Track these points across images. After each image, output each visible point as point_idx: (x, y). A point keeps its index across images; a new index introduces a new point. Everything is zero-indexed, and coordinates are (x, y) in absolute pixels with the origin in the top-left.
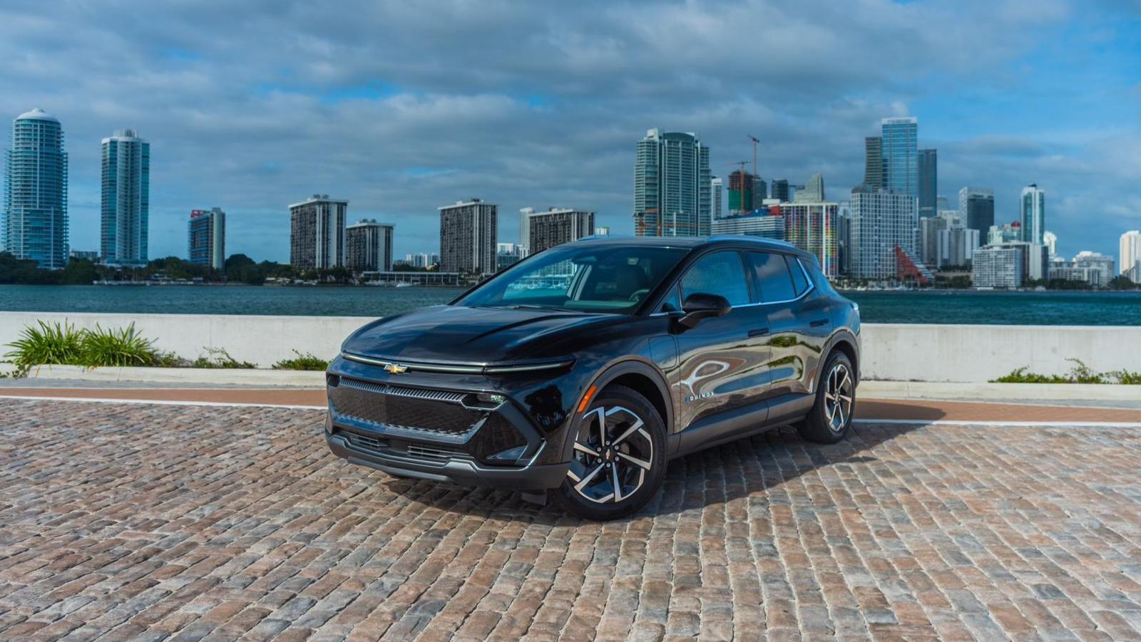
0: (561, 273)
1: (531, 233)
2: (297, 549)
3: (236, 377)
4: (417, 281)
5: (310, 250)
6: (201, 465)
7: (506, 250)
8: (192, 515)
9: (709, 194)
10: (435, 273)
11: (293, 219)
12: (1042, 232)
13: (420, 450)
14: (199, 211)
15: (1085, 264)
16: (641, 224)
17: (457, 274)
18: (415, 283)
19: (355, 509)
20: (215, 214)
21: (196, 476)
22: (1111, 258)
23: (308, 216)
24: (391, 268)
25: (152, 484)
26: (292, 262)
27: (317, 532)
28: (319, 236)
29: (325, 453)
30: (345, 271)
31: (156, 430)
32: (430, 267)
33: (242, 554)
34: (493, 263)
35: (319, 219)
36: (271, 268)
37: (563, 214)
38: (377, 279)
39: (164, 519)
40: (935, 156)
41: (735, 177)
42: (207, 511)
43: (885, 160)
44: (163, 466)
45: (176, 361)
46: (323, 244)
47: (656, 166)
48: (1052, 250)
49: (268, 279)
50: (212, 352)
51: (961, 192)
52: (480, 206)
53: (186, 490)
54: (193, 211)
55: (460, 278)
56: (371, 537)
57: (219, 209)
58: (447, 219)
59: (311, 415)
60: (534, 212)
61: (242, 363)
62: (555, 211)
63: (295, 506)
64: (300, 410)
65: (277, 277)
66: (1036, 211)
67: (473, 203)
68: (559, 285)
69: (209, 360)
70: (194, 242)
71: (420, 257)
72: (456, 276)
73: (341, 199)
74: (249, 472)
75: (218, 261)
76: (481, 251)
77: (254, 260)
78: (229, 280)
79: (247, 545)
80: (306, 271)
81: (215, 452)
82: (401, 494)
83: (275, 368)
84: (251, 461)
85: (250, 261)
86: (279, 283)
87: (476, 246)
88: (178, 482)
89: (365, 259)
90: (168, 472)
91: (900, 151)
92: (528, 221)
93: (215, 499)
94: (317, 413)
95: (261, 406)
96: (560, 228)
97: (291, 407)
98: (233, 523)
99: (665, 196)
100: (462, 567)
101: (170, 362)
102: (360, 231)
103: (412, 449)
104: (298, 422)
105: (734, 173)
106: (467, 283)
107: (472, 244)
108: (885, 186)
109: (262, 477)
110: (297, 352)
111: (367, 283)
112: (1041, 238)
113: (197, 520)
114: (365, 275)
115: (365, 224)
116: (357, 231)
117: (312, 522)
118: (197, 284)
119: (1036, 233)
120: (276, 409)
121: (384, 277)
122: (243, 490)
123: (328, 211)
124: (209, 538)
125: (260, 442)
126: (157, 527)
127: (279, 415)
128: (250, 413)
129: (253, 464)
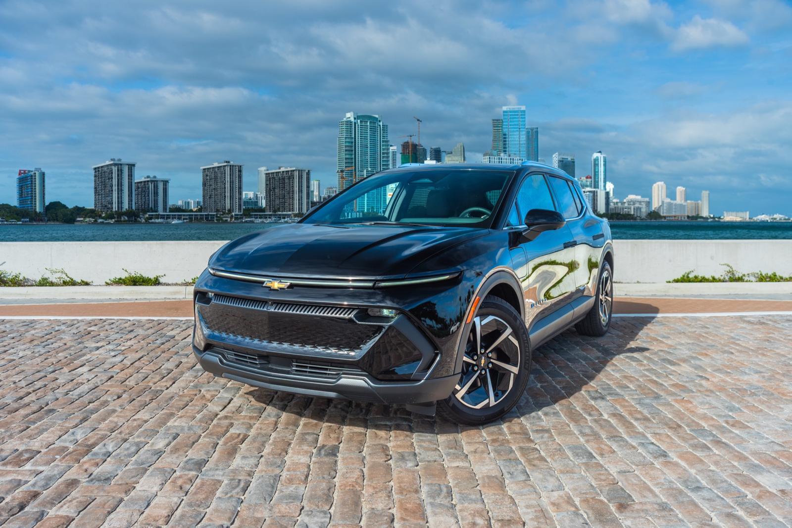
0: (287, 211)
1: (267, 185)
2: (191, 481)
3: (76, 293)
4: (187, 219)
5: (109, 198)
6: (61, 381)
7: (249, 197)
8: (65, 441)
9: (388, 157)
10: (199, 213)
11: (95, 176)
12: (605, 182)
13: (306, 367)
14: (25, 171)
15: (632, 203)
16: (342, 178)
17: (215, 213)
18: (185, 221)
19: (232, 425)
20: (37, 172)
21: (60, 392)
22: (647, 199)
23: (107, 174)
24: (168, 210)
25: (16, 405)
26: (95, 207)
27: (205, 457)
28: (115, 188)
29: (177, 363)
30: (134, 213)
31: (12, 345)
32: (195, 209)
33: (133, 493)
34: (240, 205)
35: (115, 175)
36: (80, 211)
37: (288, 171)
38: (158, 218)
39: (34, 448)
40: (537, 132)
41: (405, 146)
42: (80, 435)
43: (505, 135)
44: (23, 383)
45: (21, 280)
46: (118, 194)
47: (352, 138)
48: (611, 194)
49: (78, 219)
50: (53, 272)
51: (554, 156)
52: (230, 166)
53: (52, 411)
54: (20, 171)
55: (217, 217)
56: (263, 459)
57: (40, 169)
58: (207, 176)
59: (151, 325)
60: (268, 170)
61: (79, 281)
62: (283, 169)
63: (169, 424)
64: (139, 321)
65: (85, 218)
66: (601, 169)
67: (226, 164)
68: (286, 220)
69: (50, 280)
70: (22, 193)
71: (188, 202)
72: (214, 215)
73: (130, 161)
74: (111, 386)
75: (40, 207)
76: (231, 197)
77: (67, 206)
78: (49, 220)
79: (134, 479)
80: (106, 213)
81: (72, 366)
82: (268, 405)
83: (107, 284)
84: (110, 375)
85: (64, 207)
86: (86, 222)
87: (228, 194)
88: (42, 402)
89: (149, 205)
90: (30, 390)
91: (514, 128)
92: (264, 176)
93: (84, 420)
94: (156, 323)
95: (104, 318)
96: (287, 181)
97: (131, 318)
98: (111, 450)
99: (358, 158)
100: (380, 494)
101: (16, 282)
102: (145, 184)
103: (297, 366)
104: (141, 332)
105: (405, 143)
106: (222, 220)
107: (225, 192)
108: (505, 151)
109: (125, 391)
110: (126, 271)
111: (150, 221)
112: (605, 186)
113: (72, 447)
114: (149, 215)
115: (149, 179)
116: (143, 184)
117: (194, 443)
118: (24, 223)
119: (601, 183)
120: (118, 320)
121: (162, 217)
122: (110, 408)
123: (121, 170)
124: (89, 472)
125: (113, 354)
126: (29, 459)
127: (123, 326)
128: (96, 325)
129: (112, 377)
